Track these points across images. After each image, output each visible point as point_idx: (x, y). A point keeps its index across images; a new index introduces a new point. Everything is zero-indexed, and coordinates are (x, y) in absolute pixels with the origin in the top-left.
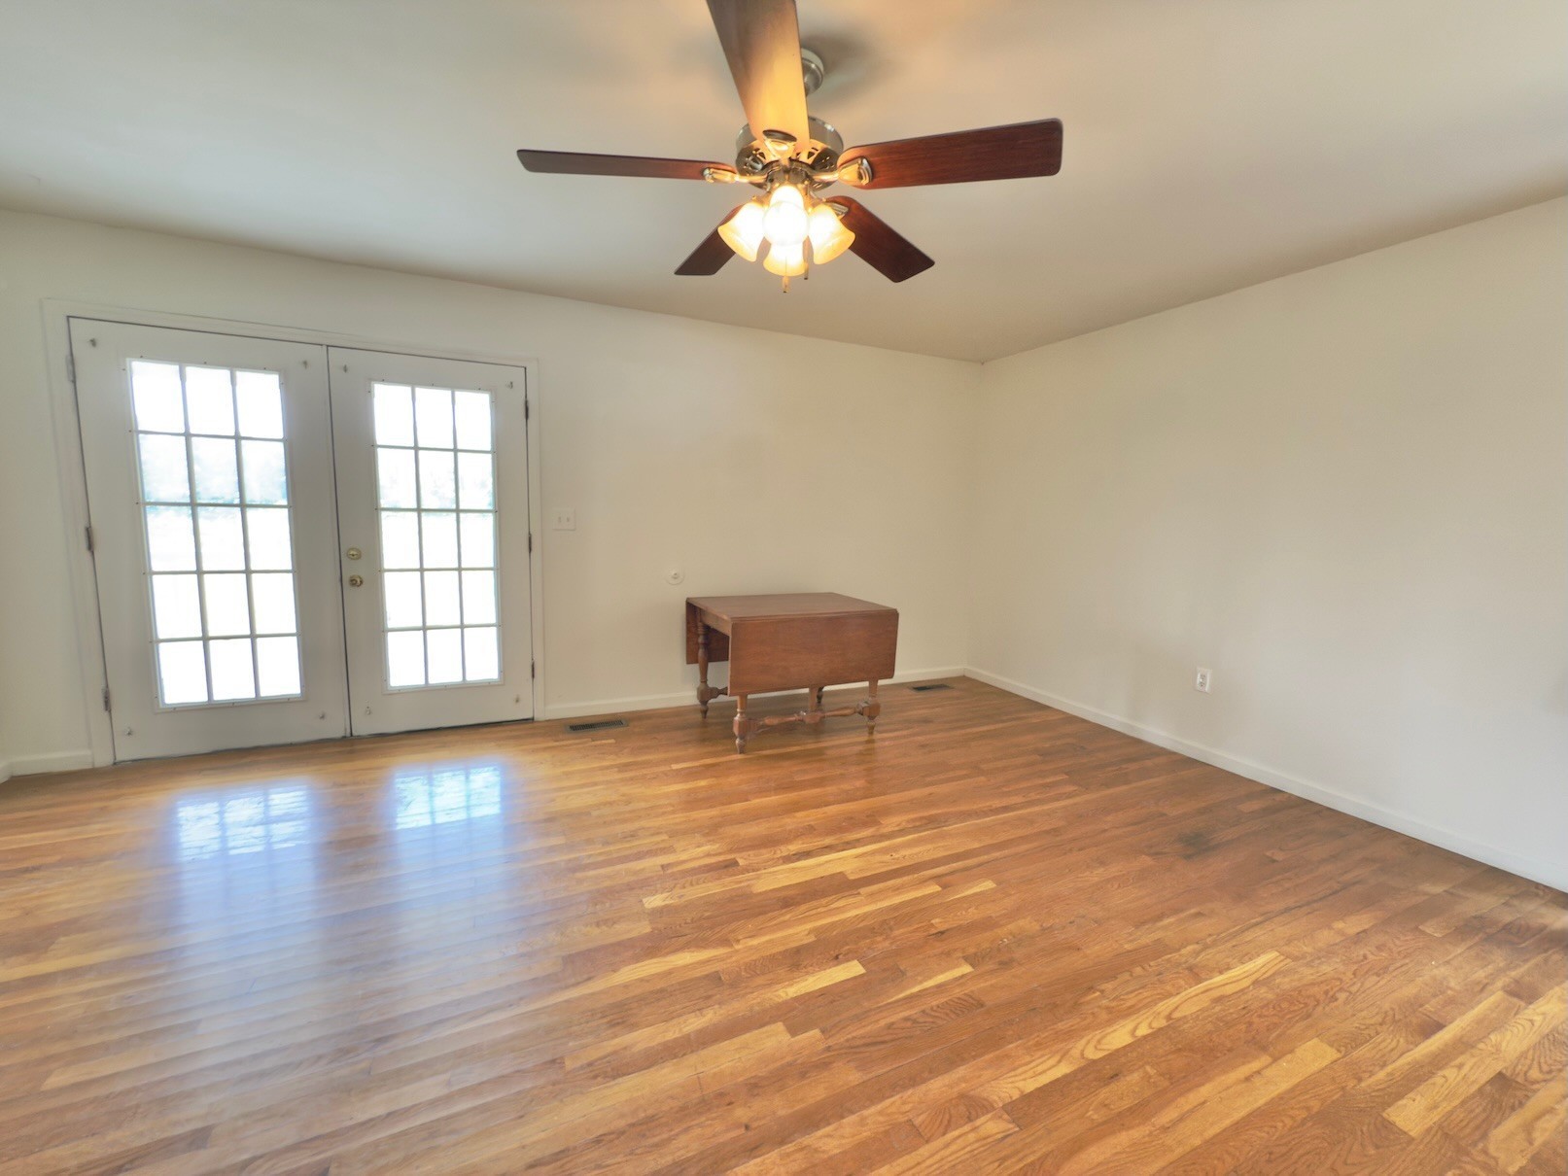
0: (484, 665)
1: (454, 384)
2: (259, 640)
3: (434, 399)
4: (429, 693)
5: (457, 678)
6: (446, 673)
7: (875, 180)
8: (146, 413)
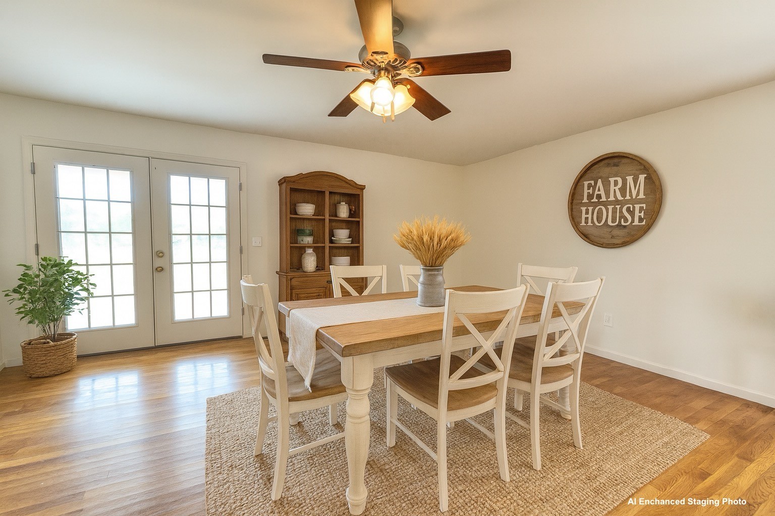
0: (221, 308)
1: (208, 176)
2: (115, 297)
3: (199, 183)
4: (193, 323)
5: (208, 315)
6: (202, 312)
7: (424, 71)
8: (64, 189)
